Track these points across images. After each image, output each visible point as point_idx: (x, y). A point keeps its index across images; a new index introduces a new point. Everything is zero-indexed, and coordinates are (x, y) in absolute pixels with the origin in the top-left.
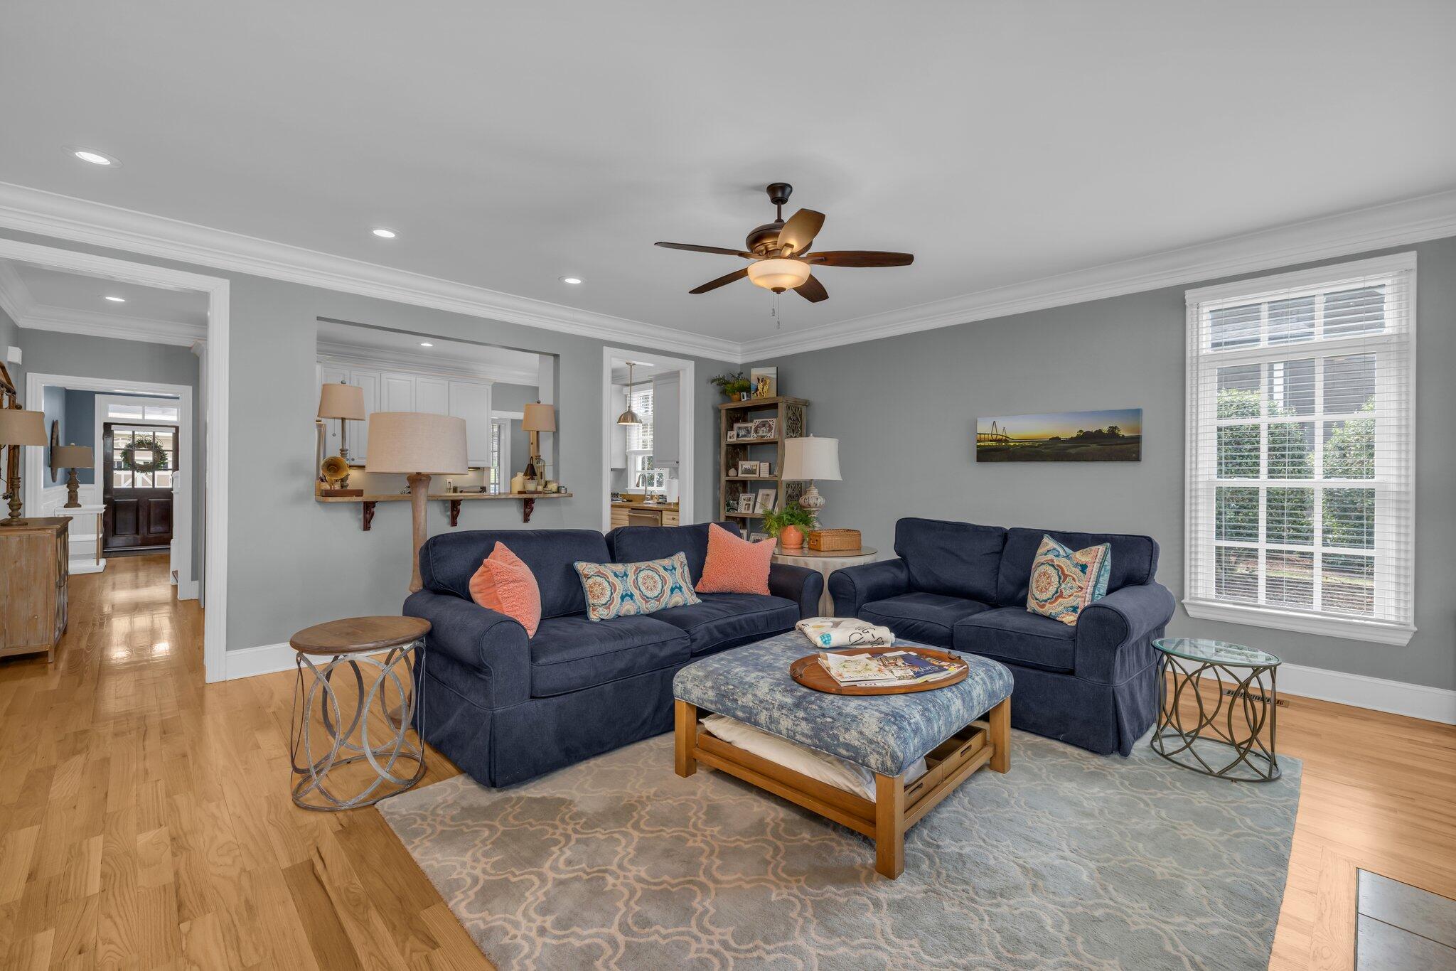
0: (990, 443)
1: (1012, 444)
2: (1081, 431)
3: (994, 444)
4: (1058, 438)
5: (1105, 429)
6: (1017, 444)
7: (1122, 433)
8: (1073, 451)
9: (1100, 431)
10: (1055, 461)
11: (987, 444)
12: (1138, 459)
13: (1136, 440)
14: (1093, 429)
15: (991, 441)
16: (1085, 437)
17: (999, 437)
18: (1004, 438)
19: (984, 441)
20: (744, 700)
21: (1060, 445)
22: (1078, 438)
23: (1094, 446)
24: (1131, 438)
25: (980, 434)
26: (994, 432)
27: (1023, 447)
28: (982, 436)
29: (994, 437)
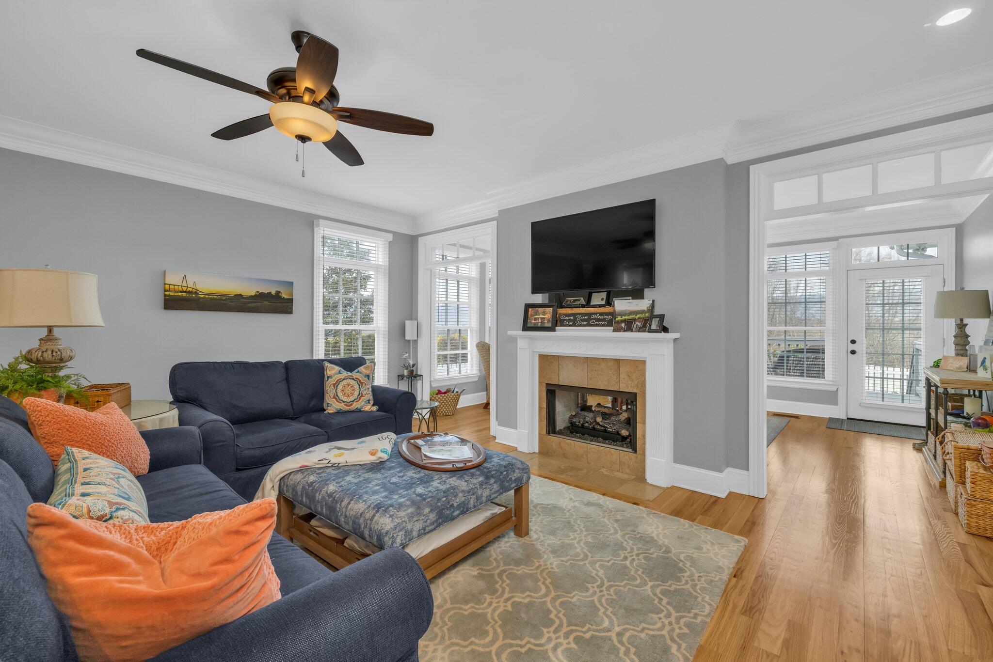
0: (180, 294)
1: (202, 296)
2: (257, 292)
3: (184, 294)
4: (241, 295)
5: (273, 292)
6: (207, 296)
7: (284, 295)
8: (252, 305)
9: (270, 293)
10: (239, 312)
11: (176, 294)
12: (291, 313)
13: (290, 301)
14: (266, 292)
15: (181, 292)
16: (261, 296)
17: (189, 289)
18: (194, 290)
19: (174, 291)
20: (458, 500)
21: (242, 300)
22: (256, 295)
23: (266, 303)
24: (288, 299)
25: (169, 285)
26: (185, 284)
27: (212, 299)
28: (172, 287)
29: (185, 289)
